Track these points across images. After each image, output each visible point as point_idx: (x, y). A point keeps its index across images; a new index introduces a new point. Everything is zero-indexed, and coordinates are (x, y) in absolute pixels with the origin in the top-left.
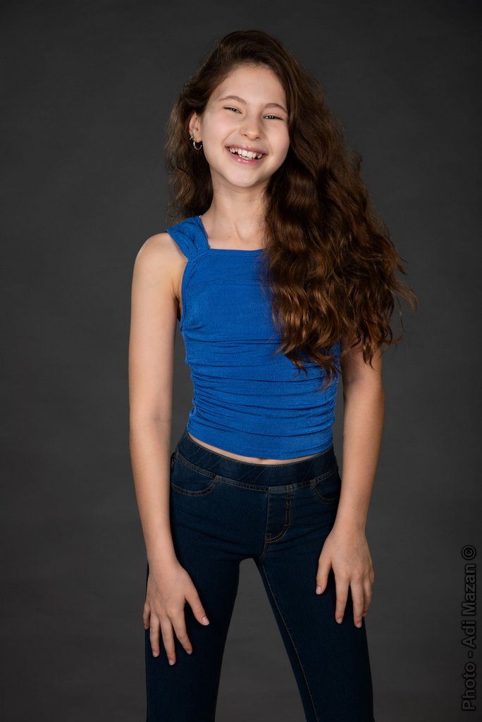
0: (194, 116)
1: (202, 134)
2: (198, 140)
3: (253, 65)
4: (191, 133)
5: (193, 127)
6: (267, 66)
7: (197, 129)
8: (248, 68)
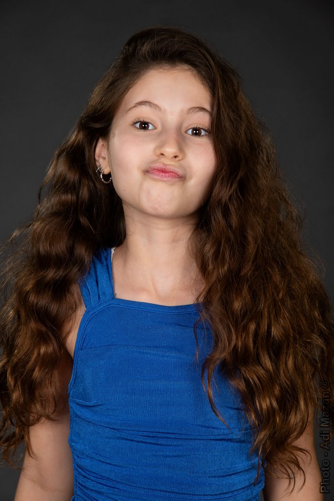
0: (101, 143)
1: (110, 164)
2: (106, 171)
3: (167, 67)
4: (98, 164)
5: (99, 156)
6: (186, 67)
7: (104, 158)
8: (161, 70)
